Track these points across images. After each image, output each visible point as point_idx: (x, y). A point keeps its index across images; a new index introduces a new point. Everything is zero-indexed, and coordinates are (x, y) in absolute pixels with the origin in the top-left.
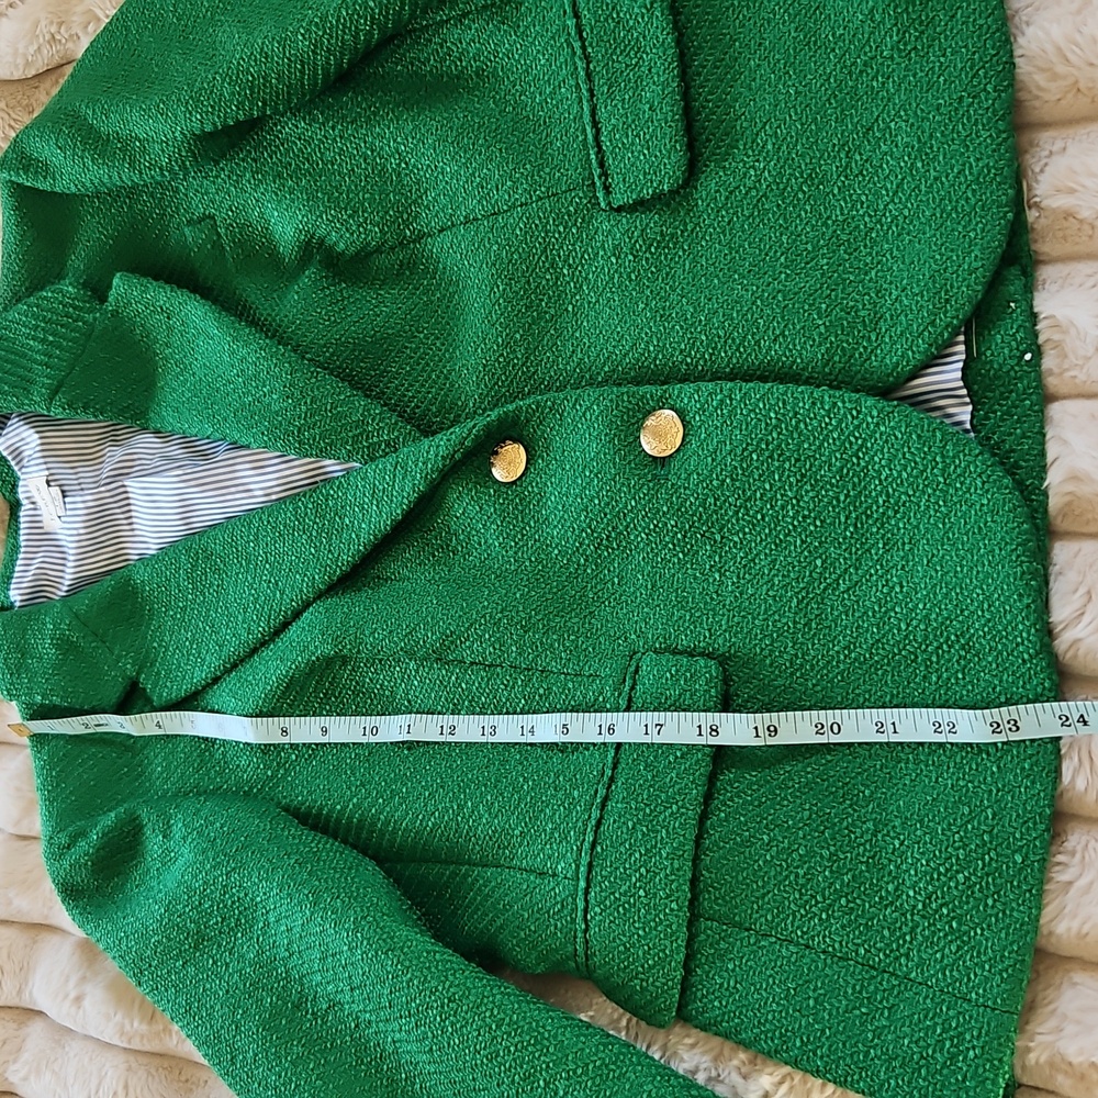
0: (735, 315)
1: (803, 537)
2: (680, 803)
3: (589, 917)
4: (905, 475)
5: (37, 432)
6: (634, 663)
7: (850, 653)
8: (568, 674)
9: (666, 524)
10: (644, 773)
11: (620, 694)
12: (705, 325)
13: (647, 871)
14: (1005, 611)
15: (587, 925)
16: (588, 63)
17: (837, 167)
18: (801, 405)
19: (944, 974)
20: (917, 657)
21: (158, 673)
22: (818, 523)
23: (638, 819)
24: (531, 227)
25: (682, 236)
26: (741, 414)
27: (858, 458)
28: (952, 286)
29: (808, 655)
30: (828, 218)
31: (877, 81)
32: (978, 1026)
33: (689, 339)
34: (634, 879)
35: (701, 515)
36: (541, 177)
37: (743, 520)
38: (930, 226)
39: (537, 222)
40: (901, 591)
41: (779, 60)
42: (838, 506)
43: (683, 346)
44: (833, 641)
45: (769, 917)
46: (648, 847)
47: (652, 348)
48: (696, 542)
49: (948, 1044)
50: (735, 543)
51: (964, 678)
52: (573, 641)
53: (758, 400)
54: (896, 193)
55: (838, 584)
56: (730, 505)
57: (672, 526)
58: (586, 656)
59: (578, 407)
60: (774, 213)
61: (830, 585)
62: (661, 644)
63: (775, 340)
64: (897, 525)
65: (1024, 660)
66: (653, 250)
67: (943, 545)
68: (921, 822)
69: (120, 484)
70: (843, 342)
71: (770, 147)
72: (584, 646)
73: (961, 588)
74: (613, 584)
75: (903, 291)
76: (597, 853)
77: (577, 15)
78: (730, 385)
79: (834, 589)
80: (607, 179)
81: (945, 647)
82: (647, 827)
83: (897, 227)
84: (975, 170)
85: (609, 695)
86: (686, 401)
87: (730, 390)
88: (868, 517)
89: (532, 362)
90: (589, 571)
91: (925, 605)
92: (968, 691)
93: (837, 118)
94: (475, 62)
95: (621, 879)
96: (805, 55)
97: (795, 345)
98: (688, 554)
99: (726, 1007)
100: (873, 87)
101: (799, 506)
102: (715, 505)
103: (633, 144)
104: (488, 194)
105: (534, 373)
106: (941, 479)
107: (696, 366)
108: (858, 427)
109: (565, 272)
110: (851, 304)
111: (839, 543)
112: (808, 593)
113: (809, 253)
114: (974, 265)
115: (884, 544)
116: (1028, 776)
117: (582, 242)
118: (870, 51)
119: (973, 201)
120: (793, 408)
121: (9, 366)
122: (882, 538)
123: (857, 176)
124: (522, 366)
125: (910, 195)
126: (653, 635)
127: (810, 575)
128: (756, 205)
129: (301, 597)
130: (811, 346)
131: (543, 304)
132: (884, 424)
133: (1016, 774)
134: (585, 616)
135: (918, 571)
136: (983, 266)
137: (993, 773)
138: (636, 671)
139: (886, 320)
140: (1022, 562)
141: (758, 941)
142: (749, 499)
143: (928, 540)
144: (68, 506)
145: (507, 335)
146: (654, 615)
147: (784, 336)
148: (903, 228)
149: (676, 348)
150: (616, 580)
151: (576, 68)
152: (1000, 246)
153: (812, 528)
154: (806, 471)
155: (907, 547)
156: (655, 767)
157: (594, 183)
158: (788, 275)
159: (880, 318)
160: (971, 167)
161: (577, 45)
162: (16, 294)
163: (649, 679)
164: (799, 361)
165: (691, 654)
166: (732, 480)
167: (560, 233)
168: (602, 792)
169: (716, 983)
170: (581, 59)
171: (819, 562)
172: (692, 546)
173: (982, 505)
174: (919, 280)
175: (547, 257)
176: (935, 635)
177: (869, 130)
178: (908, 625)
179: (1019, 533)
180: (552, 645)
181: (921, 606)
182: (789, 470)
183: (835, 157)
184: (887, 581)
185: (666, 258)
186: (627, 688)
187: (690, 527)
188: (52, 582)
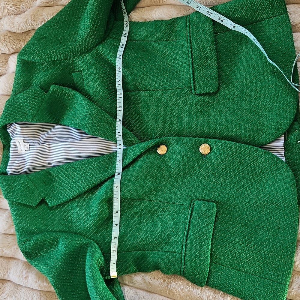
0: (227, 123)
1: (239, 177)
2: (207, 236)
3: (185, 262)
4: (266, 166)
6: (193, 202)
7: (248, 204)
8: (175, 204)
9: (204, 170)
10: (197, 229)
11: (189, 210)
12: (219, 125)
13: (200, 252)
14: (288, 198)
15: (185, 264)
16: (193, 59)
17: (255, 94)
18: (243, 148)
19: (271, 277)
20: (265, 206)
21: (51, 197)
22: (243, 174)
23: (197, 240)
24: (173, 95)
25: (214, 103)
26: (227, 148)
27: (255, 161)
28: (282, 125)
29: (238, 203)
30: (251, 105)
31: (266, 77)
32: (280, 288)
33: (215, 127)
34: (196, 254)
35: (213, 169)
36: (177, 84)
37: (224, 172)
38: (277, 111)
39: (175, 94)
40: (262, 191)
41: (242, 68)
42: (249, 171)
43: (213, 129)
44: (244, 201)
45: (229, 263)
46: (200, 246)
47: (204, 128)
48: (211, 175)
49: (273, 292)
50: (221, 176)
51: (276, 212)
52: (176, 196)
53: (232, 146)
54: (269, 102)
55: (247, 188)
56: (221, 168)
57: (206, 171)
58: (180, 200)
59: (183, 141)
60: (238, 101)
61: (244, 188)
62: (200, 198)
63: (237, 130)
64: (263, 177)
65: (291, 209)
66: (206, 105)
67: (274, 182)
68: (265, 243)
70: (253, 133)
71: (238, 86)
72: (179, 197)
73: (278, 192)
74: (187, 183)
75: (269, 124)
76: (187, 247)
77: (191, 48)
78: (224, 141)
79: (245, 189)
80: (195, 87)
81: (272, 205)
82: (199, 241)
83: (268, 109)
84: (289, 101)
85: (186, 209)
86: (212, 143)
87: (224, 142)
88: (256, 174)
89: (171, 126)
90: (181, 179)
91: (268, 195)
92: (277, 215)
93: (255, 83)
94: (161, 53)
95: (193, 254)
96: (248, 68)
97: (242, 132)
98: (208, 178)
99: (218, 283)
100: (265, 78)
101: (239, 170)
102: (218, 168)
103: (204, 80)
104: (162, 85)
105: (171, 129)
106: (275, 168)
107: (215, 134)
108: (256, 154)
109: (181, 106)
110: (256, 125)
111: (248, 179)
112: (239, 190)
113: (246, 112)
114: (287, 121)
115: (259, 181)
116: (291, 234)
117: (186, 100)
118: (265, 70)
119: (288, 108)
120: (240, 149)
122: (259, 179)
123: (259, 97)
124: (168, 127)
125: (272, 103)
126: (198, 196)
127: (240, 186)
128: (233, 99)
129: (101, 180)
130: (246, 133)
131: (174, 113)
132: (263, 155)
133: (288, 233)
134: (180, 190)
135: (267, 187)
136: (289, 122)
137: (282, 233)
138: (194, 204)
139: (264, 130)
140: (293, 188)
141: (226, 268)
142: (227, 167)
143: (270, 181)
144: (30, 148)
145: (165, 119)
146: (199, 191)
147: (239, 130)
148: (270, 110)
149: (211, 128)
150: (188, 182)
151: (189, 60)
152: (293, 118)
153: (241, 175)
154: (242, 162)
155: (265, 182)
156: (200, 227)
157: (191, 87)
158: (241, 116)
159: (263, 129)
160: (288, 100)
161: (190, 55)
163: (197, 206)
164: (242, 136)
165: (208, 201)
166: (223, 162)
167: (181, 97)
168: (186, 233)
169: (215, 278)
170: (190, 58)
171: (242, 183)
172: (210, 176)
173: (285, 175)
174: (274, 122)
175: (176, 103)
176: (270, 202)
177: (263, 87)
178: (263, 199)
179: (293, 182)
180: (171, 196)
181: (267, 195)
182: (237, 162)
183: (254, 92)
184: (259, 189)
185: (209, 107)
186: (191, 208)
187: (210, 172)
188: (21, 167)
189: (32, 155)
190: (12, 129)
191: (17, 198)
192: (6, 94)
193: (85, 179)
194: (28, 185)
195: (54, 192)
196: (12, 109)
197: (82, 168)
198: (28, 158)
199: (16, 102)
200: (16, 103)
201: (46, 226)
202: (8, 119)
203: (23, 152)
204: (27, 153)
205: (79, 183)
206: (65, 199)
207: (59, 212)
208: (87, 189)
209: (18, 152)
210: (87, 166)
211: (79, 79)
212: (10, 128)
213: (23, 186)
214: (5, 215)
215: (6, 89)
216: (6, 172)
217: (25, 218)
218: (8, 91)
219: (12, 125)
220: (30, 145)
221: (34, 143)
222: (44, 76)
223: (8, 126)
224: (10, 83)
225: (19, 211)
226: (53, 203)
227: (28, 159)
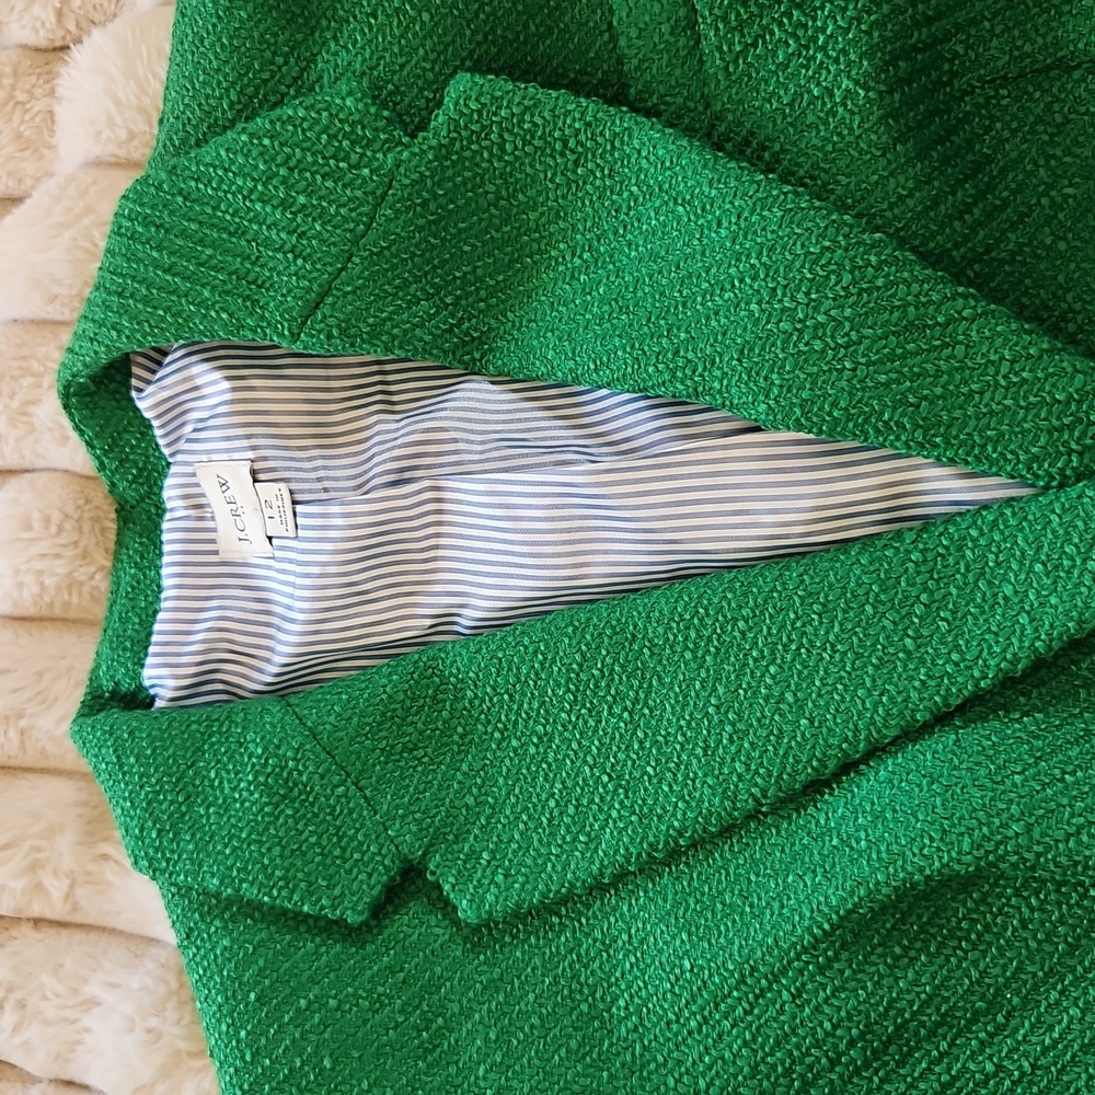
5: (228, 378)
21: (473, 855)
69: (427, 483)
121: (209, 252)
144: (301, 520)
162: (208, 113)
188: (241, 655)
189: (316, 570)
190: (165, 394)
191: (230, 868)
192: (122, 153)
193: (733, 724)
194: (300, 774)
195: (488, 819)
196: (159, 248)
197: (710, 639)
198: (289, 590)
199: (185, 198)
200: (191, 208)
201: (452, 1070)
202: (131, 320)
203: (255, 549)
204: (278, 554)
205: (692, 754)
206: (581, 869)
207: (537, 961)
208: (756, 800)
209: (216, 553)
210: (741, 624)
211: (665, 28)
212: (149, 382)
213: (265, 784)
214: (135, 983)
215: (118, 120)
216: (140, 688)
217: (298, 1010)
218: (132, 136)
219: (160, 364)
220: (298, 497)
221: (327, 484)
222: (397, 10)
223: (135, 370)
224: (141, 72)
225: (249, 960)
226: (490, 898)
227: (291, 596)
